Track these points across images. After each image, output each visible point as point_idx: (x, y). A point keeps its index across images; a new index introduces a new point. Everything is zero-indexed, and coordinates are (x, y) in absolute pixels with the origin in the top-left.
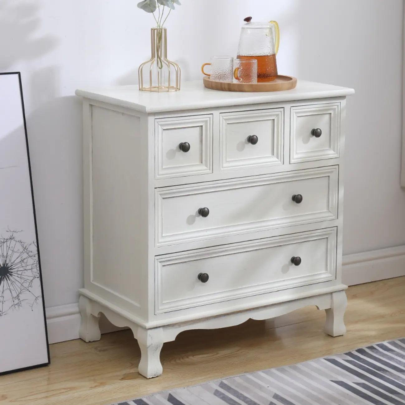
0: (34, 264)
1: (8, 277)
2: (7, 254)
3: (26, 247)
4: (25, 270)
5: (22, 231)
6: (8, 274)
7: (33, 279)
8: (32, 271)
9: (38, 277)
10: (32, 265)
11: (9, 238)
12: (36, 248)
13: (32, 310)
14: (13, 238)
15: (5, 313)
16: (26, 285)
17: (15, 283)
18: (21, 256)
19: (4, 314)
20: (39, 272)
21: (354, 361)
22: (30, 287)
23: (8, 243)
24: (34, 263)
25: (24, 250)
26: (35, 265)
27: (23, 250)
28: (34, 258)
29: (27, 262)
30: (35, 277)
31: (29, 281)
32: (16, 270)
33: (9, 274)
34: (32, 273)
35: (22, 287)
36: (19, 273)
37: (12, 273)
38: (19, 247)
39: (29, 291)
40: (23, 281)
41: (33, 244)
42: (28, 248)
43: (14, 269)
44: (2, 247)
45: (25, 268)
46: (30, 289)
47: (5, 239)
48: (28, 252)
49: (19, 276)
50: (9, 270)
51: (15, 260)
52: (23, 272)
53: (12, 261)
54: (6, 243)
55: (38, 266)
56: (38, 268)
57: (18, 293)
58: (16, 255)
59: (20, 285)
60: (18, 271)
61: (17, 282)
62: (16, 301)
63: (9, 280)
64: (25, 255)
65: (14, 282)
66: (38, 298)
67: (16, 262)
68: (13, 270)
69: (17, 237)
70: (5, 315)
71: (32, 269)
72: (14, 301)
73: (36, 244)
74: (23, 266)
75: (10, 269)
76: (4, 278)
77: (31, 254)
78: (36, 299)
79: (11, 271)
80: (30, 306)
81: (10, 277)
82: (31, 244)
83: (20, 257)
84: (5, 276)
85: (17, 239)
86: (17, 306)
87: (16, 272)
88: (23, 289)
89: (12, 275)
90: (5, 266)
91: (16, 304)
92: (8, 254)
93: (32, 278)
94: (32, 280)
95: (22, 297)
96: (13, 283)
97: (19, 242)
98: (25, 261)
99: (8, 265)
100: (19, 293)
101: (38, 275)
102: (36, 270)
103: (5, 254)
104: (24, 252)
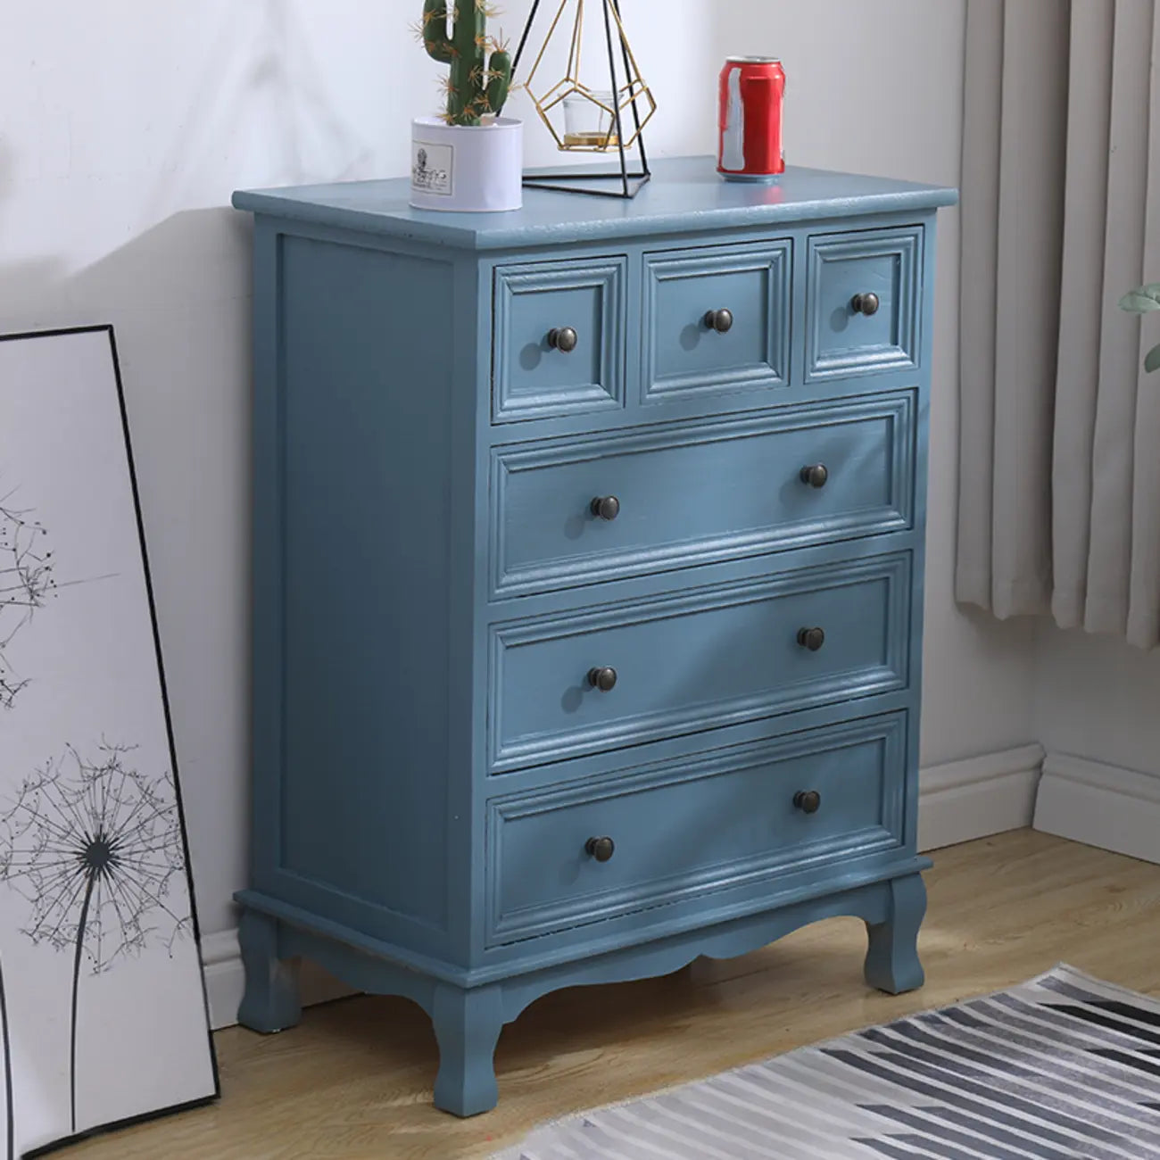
0: (170, 833)
1: (110, 871)
2: (104, 808)
3: (148, 788)
4: (150, 849)
5: (137, 746)
6: (109, 863)
7: (169, 874)
8: (166, 852)
9: (181, 869)
10: (166, 834)
11: (106, 766)
12: (173, 792)
13: (171, 957)
14: (117, 765)
15: (105, 967)
16: (153, 889)
17: (126, 885)
18: (138, 814)
19: (102, 968)
20: (182, 854)
21: (897, 1055)
22: (161, 895)
23: (106, 778)
24: (171, 830)
25: (144, 797)
26: (173, 835)
27: (141, 797)
28: (170, 817)
29: (152, 829)
30: (175, 868)
31: (161, 879)
32: (127, 850)
33: (111, 862)
34: (165, 858)
35: (144, 895)
36: (136, 857)
37: (118, 858)
38: (131, 790)
39: (162, 906)
40: (145, 879)
41: (165, 780)
42: (152, 792)
43: (122, 847)
44: (92, 789)
45: (148, 844)
46: (163, 900)
47: (96, 769)
48: (153, 800)
49: (136, 865)
50: (111, 852)
51: (124, 825)
52: (146, 854)
53: (117, 828)
54: (99, 780)
55: (180, 838)
56: (181, 845)
57: (135, 913)
58: (125, 811)
59: (137, 890)
60: (130, 854)
61: (131, 884)
62: (132, 934)
63: (113, 878)
64: (147, 811)
65: (123, 882)
66: (183, 923)
67: (126, 829)
68: (121, 851)
69: (127, 761)
70: (106, 970)
71: (165, 846)
72: (125, 934)
73: (172, 779)
74: (144, 838)
75: (113, 849)
76: (99, 874)
77: (161, 807)
78: (178, 926)
79: (117, 853)
80: (166, 946)
81: (114, 870)
82: (159, 781)
83: (136, 816)
84: (101, 868)
85: (126, 769)
86: (133, 947)
87: (127, 857)
88: (147, 901)
89: (120, 864)
90: (102, 840)
91: (131, 942)
92: (107, 808)
93: (168, 870)
94: (166, 877)
95: (144, 921)
96: (124, 885)
97: (130, 775)
98: (148, 825)
99: (108, 838)
100: (138, 913)
101: (181, 863)
102: (175, 849)
103: (100, 810)
104: (144, 801)
